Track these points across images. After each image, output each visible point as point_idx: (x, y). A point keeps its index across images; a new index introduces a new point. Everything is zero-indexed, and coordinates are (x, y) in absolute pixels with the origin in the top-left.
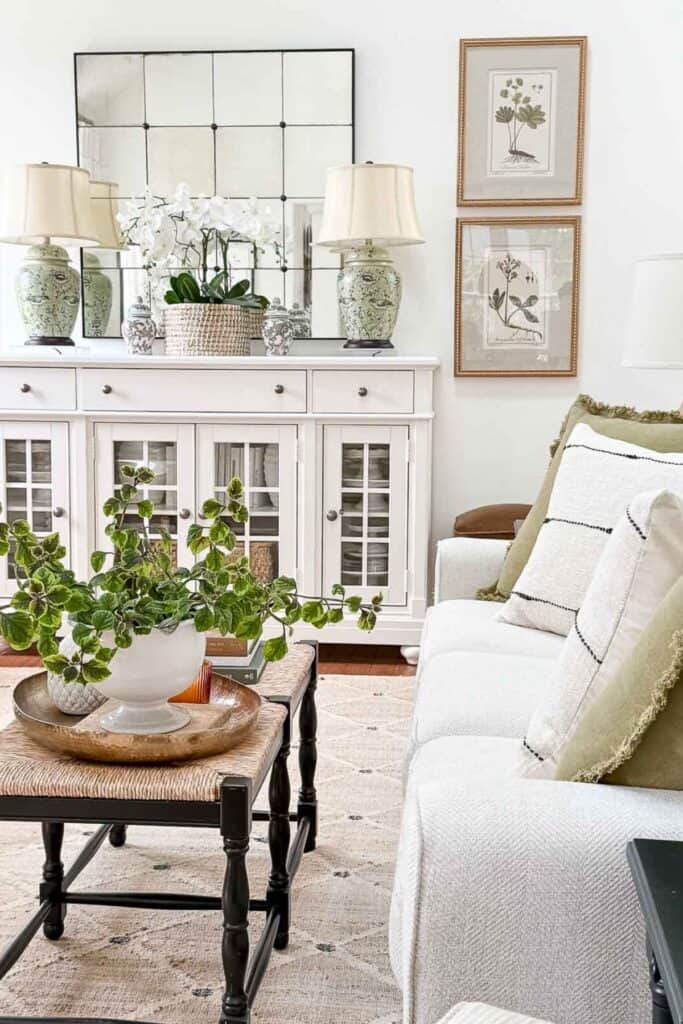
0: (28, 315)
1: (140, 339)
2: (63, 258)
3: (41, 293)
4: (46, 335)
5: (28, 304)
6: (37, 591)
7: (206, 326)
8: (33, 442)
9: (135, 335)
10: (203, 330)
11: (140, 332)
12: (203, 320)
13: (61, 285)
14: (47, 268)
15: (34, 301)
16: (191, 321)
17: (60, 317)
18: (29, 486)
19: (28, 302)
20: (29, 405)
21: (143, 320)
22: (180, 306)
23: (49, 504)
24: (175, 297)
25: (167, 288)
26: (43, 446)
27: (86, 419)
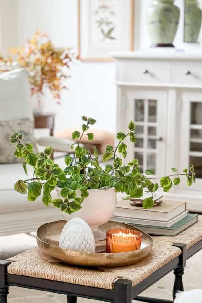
6: (48, 169)
8: (149, 101)
14: (162, 5)
17: (167, 32)
18: (146, 124)
23: (155, 134)
26: (154, 103)
27: (176, 89)
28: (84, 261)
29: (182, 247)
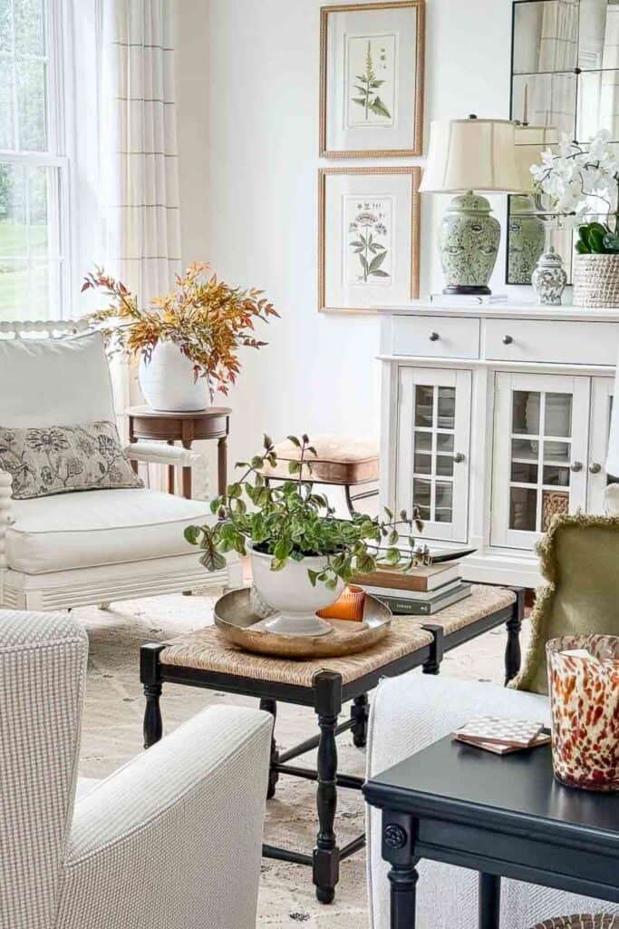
0: (446, 264)
1: (547, 289)
2: (484, 209)
3: (457, 244)
4: (461, 284)
5: (446, 254)
7: (610, 277)
8: (441, 388)
9: (543, 285)
10: (605, 281)
11: (548, 282)
12: (607, 271)
13: (477, 236)
14: (464, 218)
15: (451, 251)
16: (595, 272)
17: (475, 267)
18: (434, 430)
19: (446, 253)
20: (436, 352)
21: (551, 271)
22: (588, 256)
23: (452, 449)
24: (584, 247)
25: (577, 238)
26: (448, 393)
27: (489, 367)
28: (275, 647)
29: (436, 632)
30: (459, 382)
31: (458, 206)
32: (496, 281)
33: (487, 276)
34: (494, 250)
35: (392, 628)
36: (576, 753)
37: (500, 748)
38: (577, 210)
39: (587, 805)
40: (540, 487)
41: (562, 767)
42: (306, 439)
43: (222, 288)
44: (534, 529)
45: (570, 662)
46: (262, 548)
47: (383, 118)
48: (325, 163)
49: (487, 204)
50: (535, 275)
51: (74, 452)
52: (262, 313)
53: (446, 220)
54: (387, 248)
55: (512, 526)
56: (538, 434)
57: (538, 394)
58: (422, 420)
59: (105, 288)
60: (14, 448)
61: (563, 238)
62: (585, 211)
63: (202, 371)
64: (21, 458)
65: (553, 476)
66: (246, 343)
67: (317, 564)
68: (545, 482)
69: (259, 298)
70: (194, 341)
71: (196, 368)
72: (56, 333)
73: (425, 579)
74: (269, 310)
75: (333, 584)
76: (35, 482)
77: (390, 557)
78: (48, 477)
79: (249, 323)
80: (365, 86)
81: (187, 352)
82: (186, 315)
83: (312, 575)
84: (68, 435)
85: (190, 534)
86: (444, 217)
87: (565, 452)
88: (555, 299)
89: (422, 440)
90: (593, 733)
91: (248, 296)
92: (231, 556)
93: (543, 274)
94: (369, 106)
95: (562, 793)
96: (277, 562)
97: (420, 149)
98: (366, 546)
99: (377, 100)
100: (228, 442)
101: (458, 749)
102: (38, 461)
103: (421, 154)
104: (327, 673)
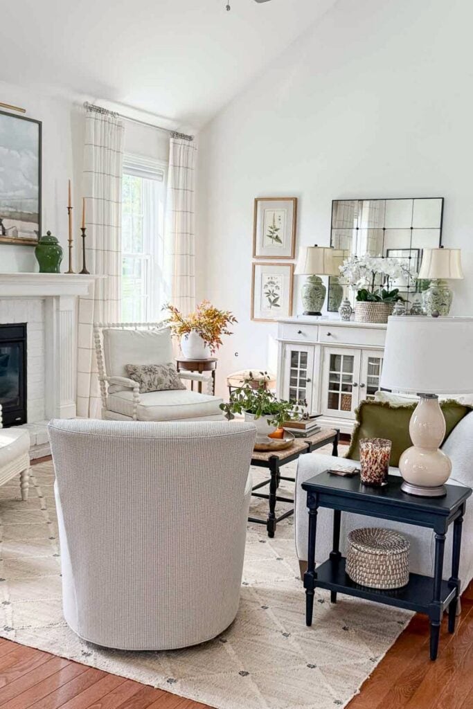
0: (304, 303)
1: (344, 314)
2: (320, 282)
3: (309, 295)
4: (310, 311)
5: (305, 299)
8: (302, 352)
10: (368, 312)
11: (345, 312)
12: (368, 308)
13: (317, 292)
14: (312, 285)
16: (364, 308)
17: (316, 304)
18: (299, 369)
20: (300, 338)
21: (346, 307)
22: (361, 302)
23: (305, 377)
24: (359, 298)
25: (356, 294)
26: (305, 355)
27: (321, 344)
29: (310, 443)
30: (309, 350)
31: (309, 280)
32: (324, 310)
33: (321, 308)
34: (323, 298)
35: (294, 442)
36: (368, 473)
37: (344, 474)
38: (357, 284)
39: (371, 490)
40: (340, 392)
41: (363, 478)
42: (266, 373)
43: (216, 311)
44: (337, 409)
45: (367, 446)
46: (249, 411)
47: (278, 243)
48: (255, 260)
49: (321, 280)
50: (340, 309)
51: (160, 375)
52: (231, 321)
53: (305, 286)
54: (280, 295)
55: (329, 408)
56: (340, 371)
57: (340, 356)
58: (294, 364)
59: (169, 310)
60: (137, 373)
61: (351, 295)
62: (360, 284)
63: (208, 344)
64: (139, 377)
65: (346, 388)
66: (225, 333)
67: (271, 417)
68: (343, 390)
69: (230, 315)
70: (205, 332)
71: (205, 342)
72: (151, 328)
73: (305, 425)
74: (234, 320)
75: (276, 425)
76: (146, 387)
77: (294, 416)
78: (150, 385)
79: (226, 325)
80: (272, 230)
81: (202, 336)
82: (201, 321)
83: (269, 422)
84: (157, 368)
85: (222, 406)
86: (303, 285)
87: (350, 379)
88: (347, 318)
89: (293, 373)
90: (374, 467)
91: (225, 314)
92: (236, 414)
93: (343, 308)
94: (273, 238)
95: (363, 487)
96: (257, 416)
97: (294, 256)
98: (287, 412)
99: (277, 236)
100: (216, 372)
101: (329, 475)
102: (146, 378)
103: (294, 258)
104: (274, 456)
